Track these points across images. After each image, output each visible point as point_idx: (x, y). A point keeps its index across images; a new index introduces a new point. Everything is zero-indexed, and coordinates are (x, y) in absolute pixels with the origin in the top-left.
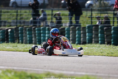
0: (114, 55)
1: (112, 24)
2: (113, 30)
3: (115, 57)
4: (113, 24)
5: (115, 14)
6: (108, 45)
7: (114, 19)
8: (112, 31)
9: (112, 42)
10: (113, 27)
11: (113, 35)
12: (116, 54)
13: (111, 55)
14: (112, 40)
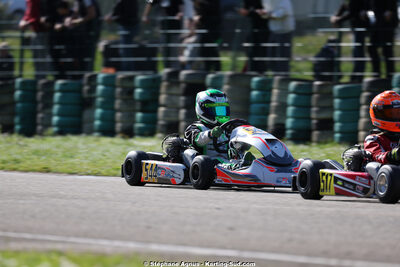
0: (23, 165)
1: (16, 72)
2: (20, 89)
3: (26, 171)
4: (21, 69)
5: (25, 41)
6: (6, 135)
7: (22, 56)
8: (18, 93)
9: (18, 127)
10: (19, 80)
11: (19, 105)
12: (29, 162)
13: (14, 166)
14: (17, 120)
